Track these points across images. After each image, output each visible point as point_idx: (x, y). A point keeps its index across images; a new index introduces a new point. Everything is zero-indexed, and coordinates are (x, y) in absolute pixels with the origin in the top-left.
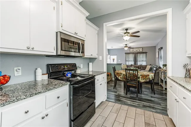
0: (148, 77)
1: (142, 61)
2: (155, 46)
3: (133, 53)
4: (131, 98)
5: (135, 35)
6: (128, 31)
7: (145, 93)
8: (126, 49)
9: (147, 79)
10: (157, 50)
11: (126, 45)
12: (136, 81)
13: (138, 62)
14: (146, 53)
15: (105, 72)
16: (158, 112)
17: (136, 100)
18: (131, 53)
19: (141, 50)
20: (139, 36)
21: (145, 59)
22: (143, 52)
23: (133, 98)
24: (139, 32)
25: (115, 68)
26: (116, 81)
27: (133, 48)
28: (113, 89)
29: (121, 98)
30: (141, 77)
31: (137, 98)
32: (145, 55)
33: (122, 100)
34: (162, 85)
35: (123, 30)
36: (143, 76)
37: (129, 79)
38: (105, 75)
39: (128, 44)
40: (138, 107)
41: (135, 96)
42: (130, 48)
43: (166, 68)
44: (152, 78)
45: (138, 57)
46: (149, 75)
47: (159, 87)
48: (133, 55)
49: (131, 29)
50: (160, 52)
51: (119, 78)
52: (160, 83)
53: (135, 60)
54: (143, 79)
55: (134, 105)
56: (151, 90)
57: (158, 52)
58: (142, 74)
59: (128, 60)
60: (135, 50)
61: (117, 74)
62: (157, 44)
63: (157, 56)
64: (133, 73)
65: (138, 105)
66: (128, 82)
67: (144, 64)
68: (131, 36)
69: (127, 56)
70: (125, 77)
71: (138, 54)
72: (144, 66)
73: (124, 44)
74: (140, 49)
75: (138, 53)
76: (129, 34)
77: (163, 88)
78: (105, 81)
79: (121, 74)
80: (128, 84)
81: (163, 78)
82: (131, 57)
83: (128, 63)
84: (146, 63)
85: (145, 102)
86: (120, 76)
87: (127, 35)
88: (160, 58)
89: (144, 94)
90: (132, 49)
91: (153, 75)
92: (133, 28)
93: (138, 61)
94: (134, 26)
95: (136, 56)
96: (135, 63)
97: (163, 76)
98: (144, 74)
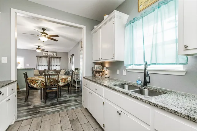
0: (67, 80)
1: (56, 65)
2: (68, 53)
3: (46, 57)
4: (52, 105)
5: (53, 38)
6: (45, 32)
7: (63, 95)
8: (39, 51)
9: (66, 82)
10: (69, 57)
11: (39, 46)
12: (56, 85)
13: (52, 67)
14: (60, 58)
15: (15, 81)
16: (77, 107)
17: (57, 105)
18: (44, 57)
19: (55, 55)
20: (57, 41)
21: (59, 64)
22: (57, 56)
23: (54, 104)
24: (58, 36)
25: (26, 74)
26: (29, 91)
27: (48, 52)
28: (24, 103)
29: (40, 110)
30: (61, 81)
31: (58, 103)
32: (59, 59)
33: (41, 112)
34: (75, 85)
35: (39, 28)
36: (62, 80)
37: (49, 85)
38: (15, 86)
39: (41, 46)
40: (61, 110)
41: (55, 101)
42: (44, 50)
43: (78, 71)
44: (70, 80)
45: (52, 61)
46: (67, 78)
47: (73, 87)
48: (47, 59)
49: (49, 30)
50: (72, 58)
51: (35, 86)
52: (73, 84)
53: (49, 65)
54: (63, 83)
55: (57, 110)
56: (68, 92)
57: (71, 58)
58: (62, 78)
59: (40, 64)
60: (49, 54)
61: (31, 81)
62: (69, 51)
63: (69, 61)
64: (54, 78)
65: (60, 108)
66: (47, 88)
67: (58, 68)
68: (49, 38)
69: (39, 60)
70: (43, 83)
71: (53, 59)
72: (58, 70)
73: (37, 46)
74: (54, 53)
75: (52, 57)
76: (47, 35)
77: (76, 87)
78: (14, 93)
79: (38, 80)
80: (47, 91)
81: (76, 80)
82: (45, 61)
83: (40, 68)
84: (60, 67)
85: (65, 103)
86: (36, 83)
87: (45, 36)
88: (72, 63)
89: (63, 97)
90: (45, 52)
91: (70, 77)
92: (52, 30)
93: (52, 65)
94: (53, 29)
95: (50, 60)
96: (49, 68)
97: (75, 78)
98: (63, 78)
